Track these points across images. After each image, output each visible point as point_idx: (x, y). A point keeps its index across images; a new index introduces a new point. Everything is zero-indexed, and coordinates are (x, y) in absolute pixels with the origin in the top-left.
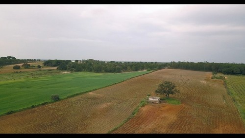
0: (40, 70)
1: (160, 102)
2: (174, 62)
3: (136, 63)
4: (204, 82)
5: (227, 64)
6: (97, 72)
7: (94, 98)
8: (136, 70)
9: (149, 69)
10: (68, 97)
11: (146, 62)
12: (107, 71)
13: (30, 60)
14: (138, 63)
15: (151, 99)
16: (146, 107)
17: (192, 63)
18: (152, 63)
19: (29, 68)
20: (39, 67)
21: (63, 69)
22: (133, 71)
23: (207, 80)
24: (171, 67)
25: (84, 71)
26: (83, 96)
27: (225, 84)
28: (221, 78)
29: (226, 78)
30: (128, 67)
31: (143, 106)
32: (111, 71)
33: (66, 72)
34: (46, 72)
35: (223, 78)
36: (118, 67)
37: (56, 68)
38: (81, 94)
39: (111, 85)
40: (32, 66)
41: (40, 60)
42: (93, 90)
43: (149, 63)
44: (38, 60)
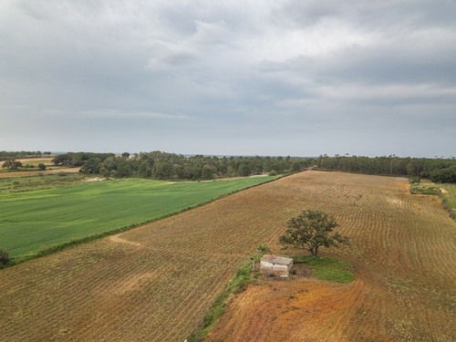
0: (41, 175)
1: (293, 273)
2: (327, 157)
3: (246, 158)
4: (395, 201)
5: (439, 159)
6: (161, 179)
7: (116, 256)
8: (247, 174)
9: (273, 171)
10: (43, 254)
11: (268, 158)
12: (183, 176)
13: (29, 153)
14: (252, 158)
15: (265, 264)
16: (248, 292)
17: (365, 159)
18: (280, 158)
19: (19, 170)
20: (42, 167)
21: (91, 172)
22: (241, 175)
23: (401, 196)
24: (320, 166)
25: (136, 176)
26: (90, 246)
27: (446, 206)
28: (431, 192)
29: (443, 191)
30: (230, 168)
31: (242, 288)
32: (191, 177)
33: (95, 179)
34: (52, 178)
35: (439, 193)
36: (207, 166)
37: (77, 170)
38: (86, 241)
39: (177, 213)
40: (27, 166)
41: (49, 153)
42: (125, 229)
43: (274, 158)
44: (45, 153)
